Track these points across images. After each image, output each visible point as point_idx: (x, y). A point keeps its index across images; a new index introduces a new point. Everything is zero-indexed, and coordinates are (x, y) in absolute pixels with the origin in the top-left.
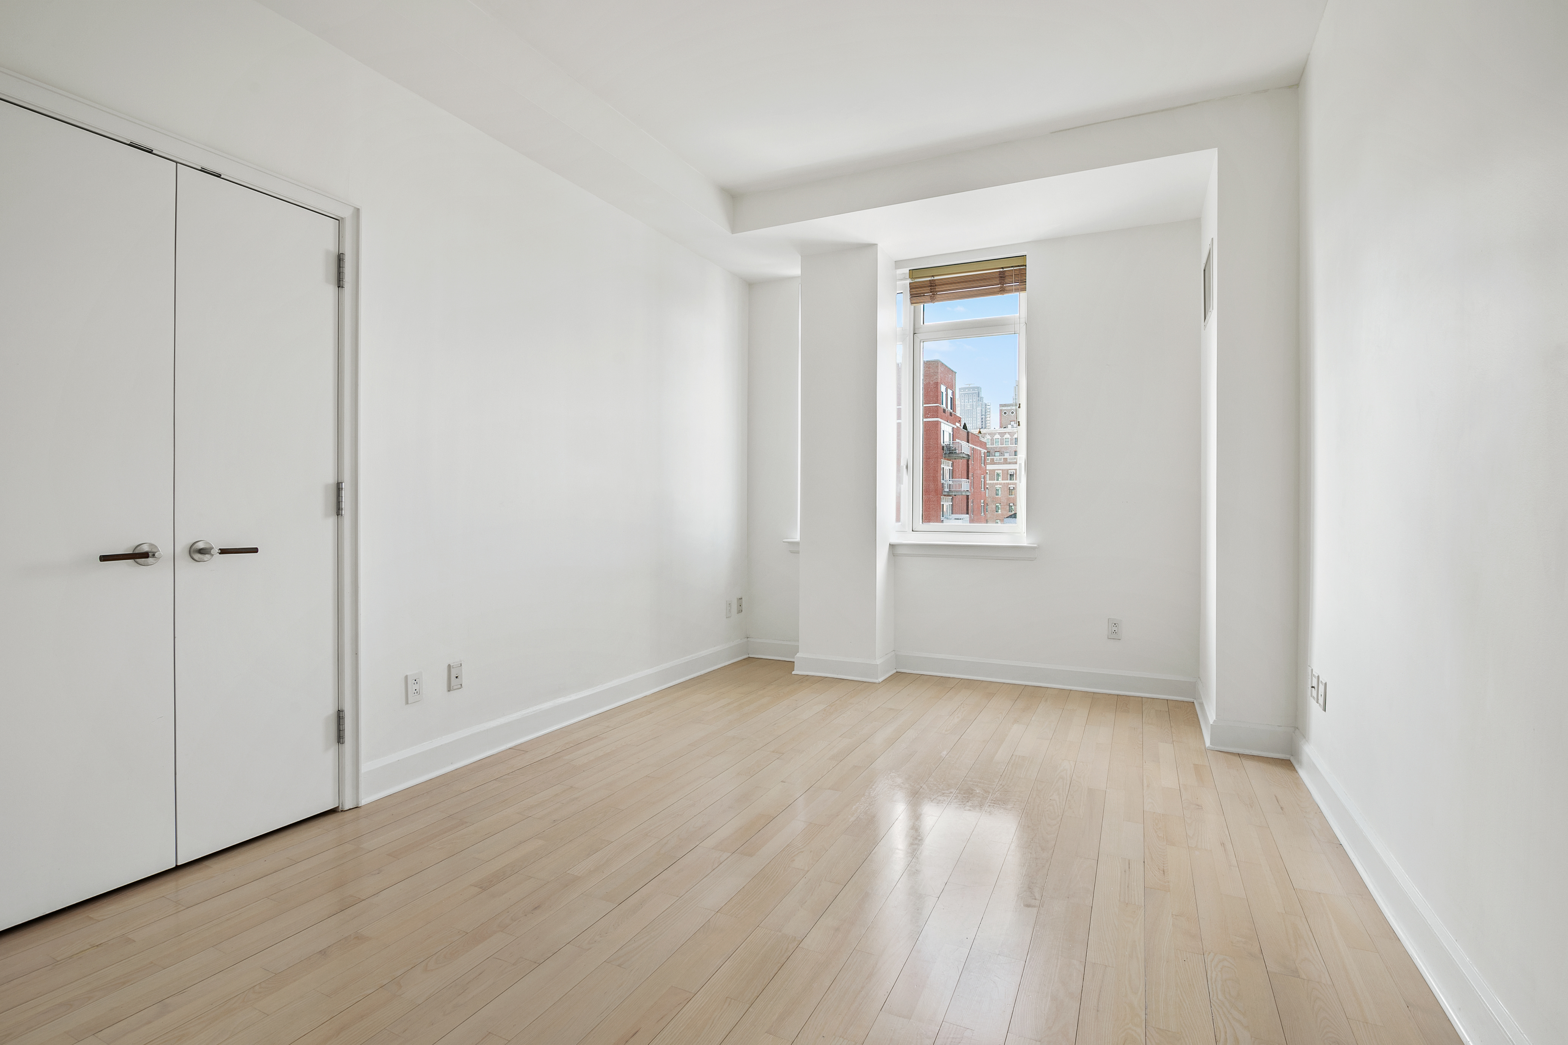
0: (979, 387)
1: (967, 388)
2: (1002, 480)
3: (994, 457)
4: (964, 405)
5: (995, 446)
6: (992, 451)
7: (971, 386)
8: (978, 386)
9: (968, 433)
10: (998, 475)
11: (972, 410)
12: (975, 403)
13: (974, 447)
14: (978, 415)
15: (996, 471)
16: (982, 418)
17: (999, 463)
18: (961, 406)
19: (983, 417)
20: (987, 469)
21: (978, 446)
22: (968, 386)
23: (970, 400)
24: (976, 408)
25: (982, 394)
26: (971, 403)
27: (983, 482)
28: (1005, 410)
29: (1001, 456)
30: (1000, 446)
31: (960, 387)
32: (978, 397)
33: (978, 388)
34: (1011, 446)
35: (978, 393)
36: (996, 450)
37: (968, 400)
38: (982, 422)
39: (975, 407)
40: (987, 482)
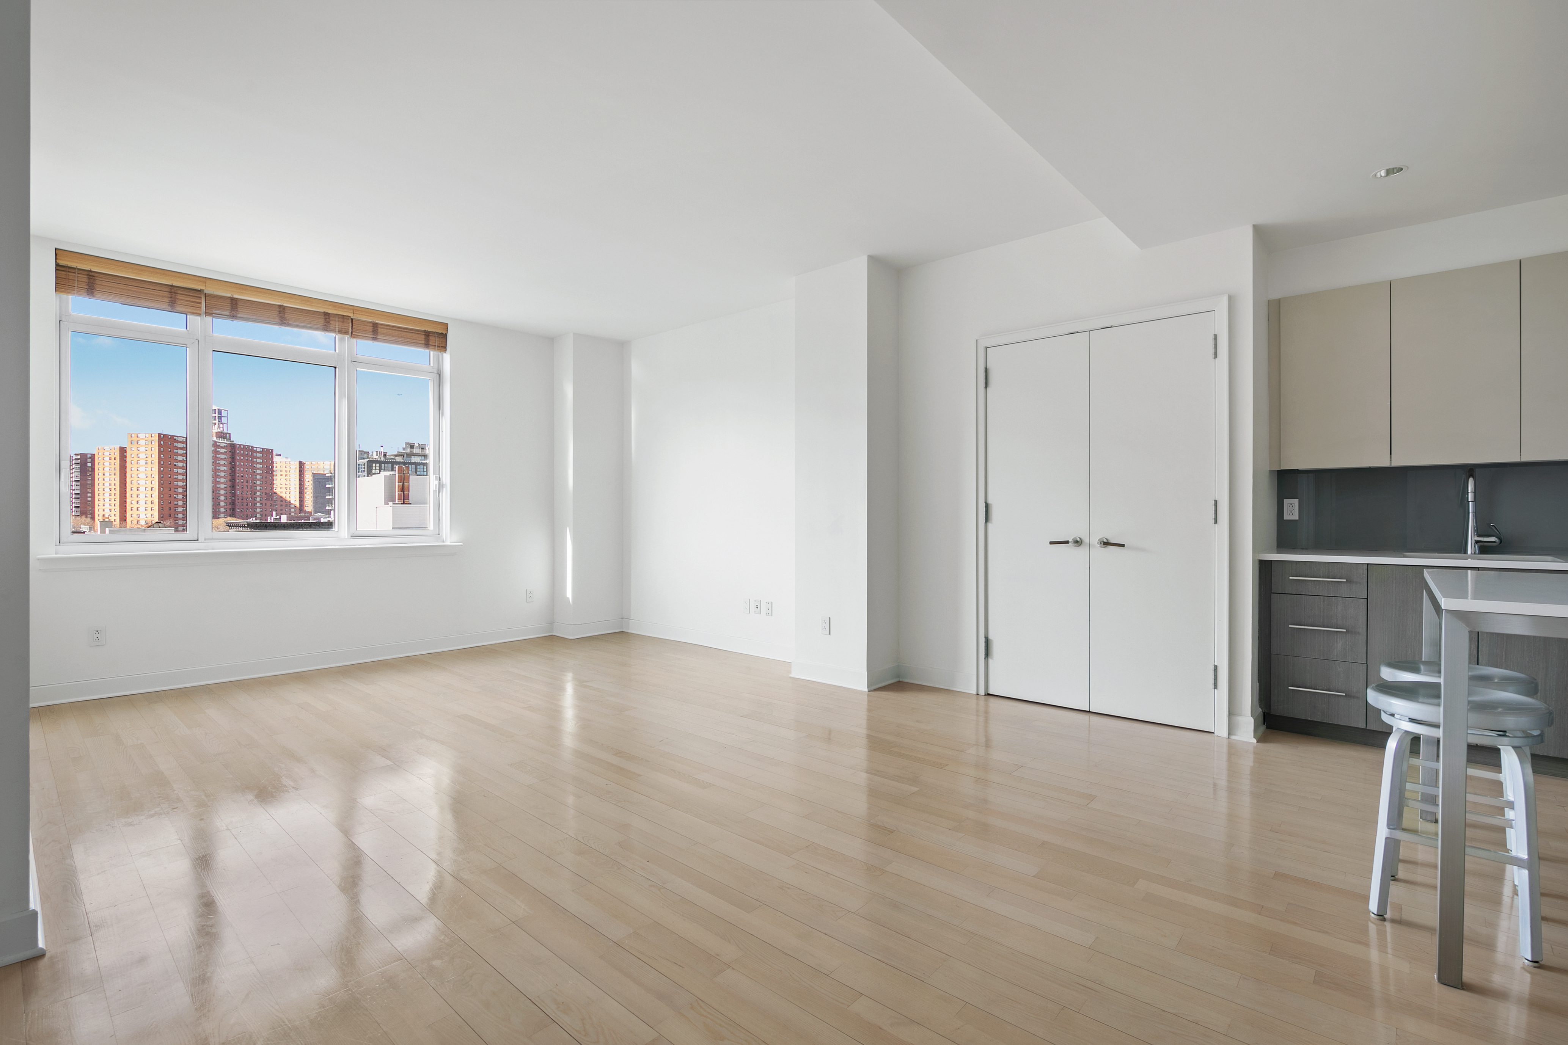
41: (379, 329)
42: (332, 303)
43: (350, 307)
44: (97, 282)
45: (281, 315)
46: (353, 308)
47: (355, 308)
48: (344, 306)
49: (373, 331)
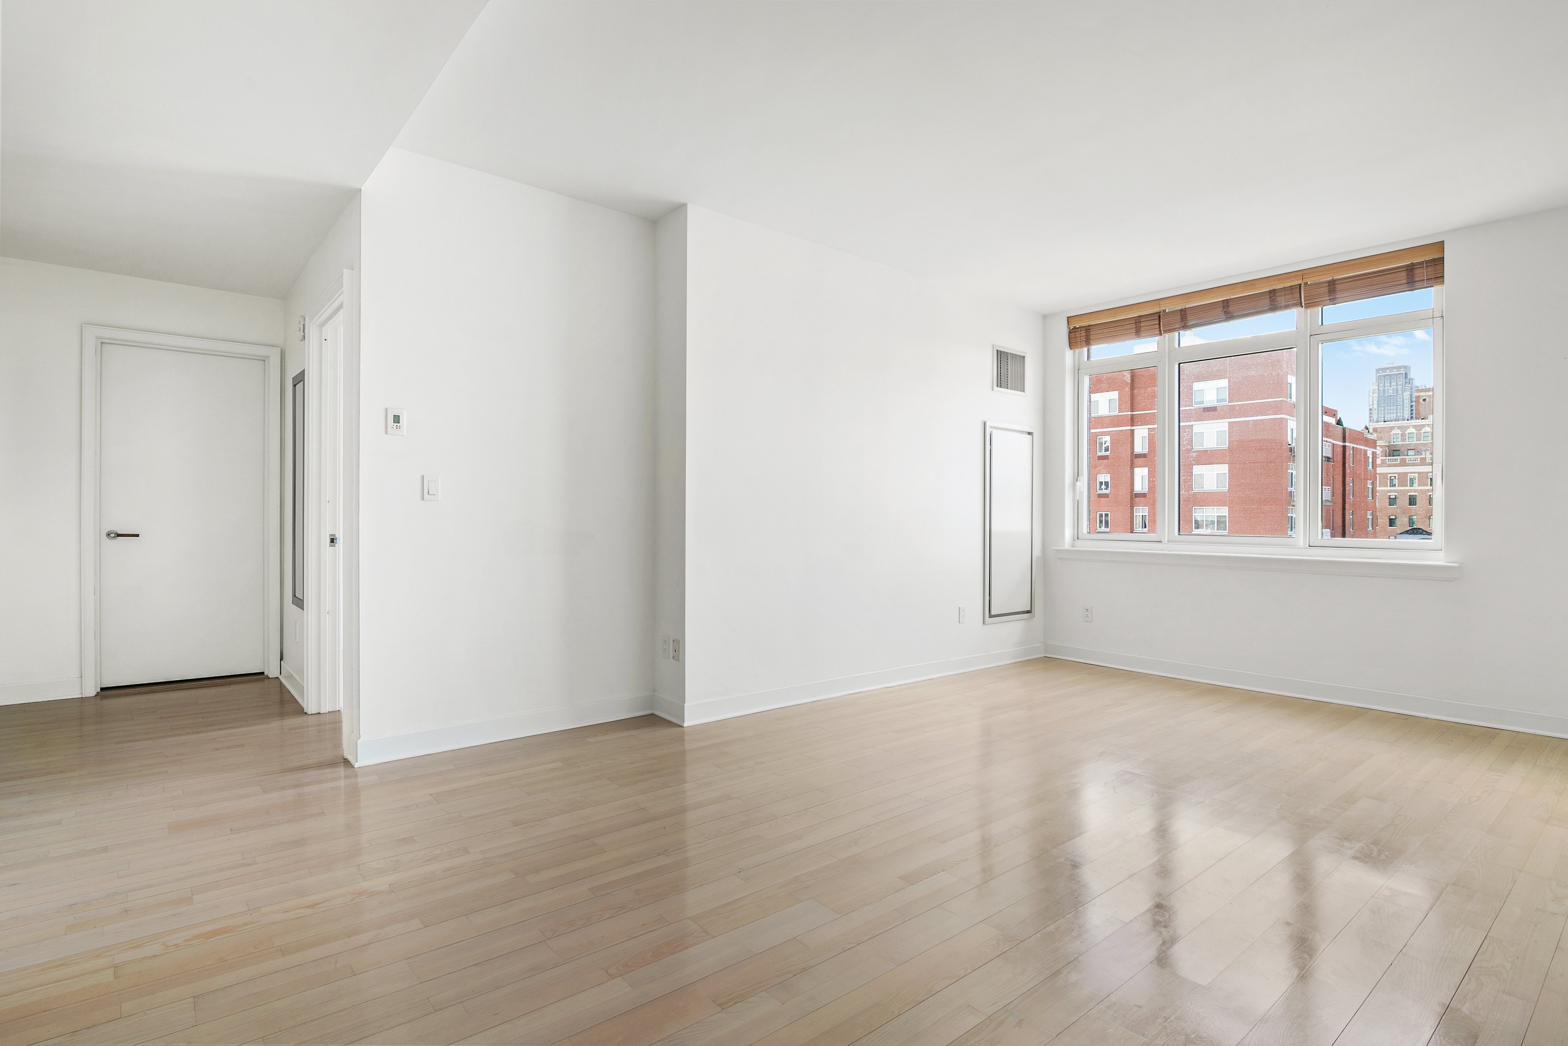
0: (1407, 366)
1: (1389, 368)
2: (1419, 486)
3: (1406, 457)
4: (1384, 390)
5: (1407, 443)
6: (1402, 449)
7: (1394, 365)
8: (1405, 365)
9: (1344, 430)
10: (1412, 480)
11: (1396, 396)
12: (1400, 387)
13: (1355, 446)
14: (1405, 401)
15: (1409, 475)
16: (1412, 406)
17: (1414, 465)
18: (1379, 392)
19: (1414, 403)
20: (1378, 472)
21: (1362, 445)
22: (1390, 366)
23: (1393, 384)
24: (1402, 393)
25: (1412, 375)
26: (1395, 387)
27: (1370, 490)
28: (1424, 396)
29: (1418, 455)
30: (1415, 442)
31: (1378, 368)
32: (1406, 377)
33: (1405, 367)
34: (1424, 442)
35: (1406, 374)
36: (1409, 448)
37: (1390, 383)
38: (1412, 410)
39: (1400, 392)
40: (1377, 489)
41: (1337, 286)
42: (1276, 277)
43: (1298, 273)
44: (1091, 333)
45: (1224, 310)
46: (1301, 273)
47: (1304, 272)
48: (1290, 275)
49: (1329, 292)
